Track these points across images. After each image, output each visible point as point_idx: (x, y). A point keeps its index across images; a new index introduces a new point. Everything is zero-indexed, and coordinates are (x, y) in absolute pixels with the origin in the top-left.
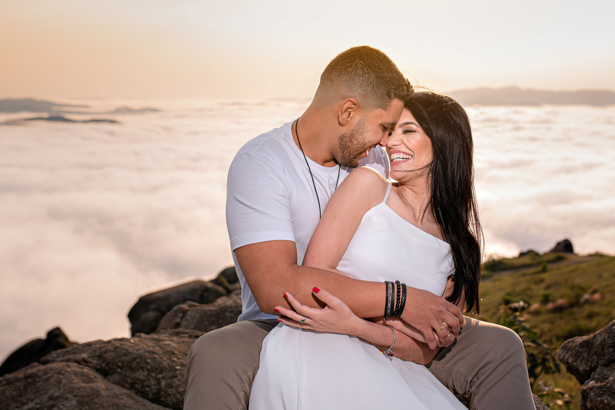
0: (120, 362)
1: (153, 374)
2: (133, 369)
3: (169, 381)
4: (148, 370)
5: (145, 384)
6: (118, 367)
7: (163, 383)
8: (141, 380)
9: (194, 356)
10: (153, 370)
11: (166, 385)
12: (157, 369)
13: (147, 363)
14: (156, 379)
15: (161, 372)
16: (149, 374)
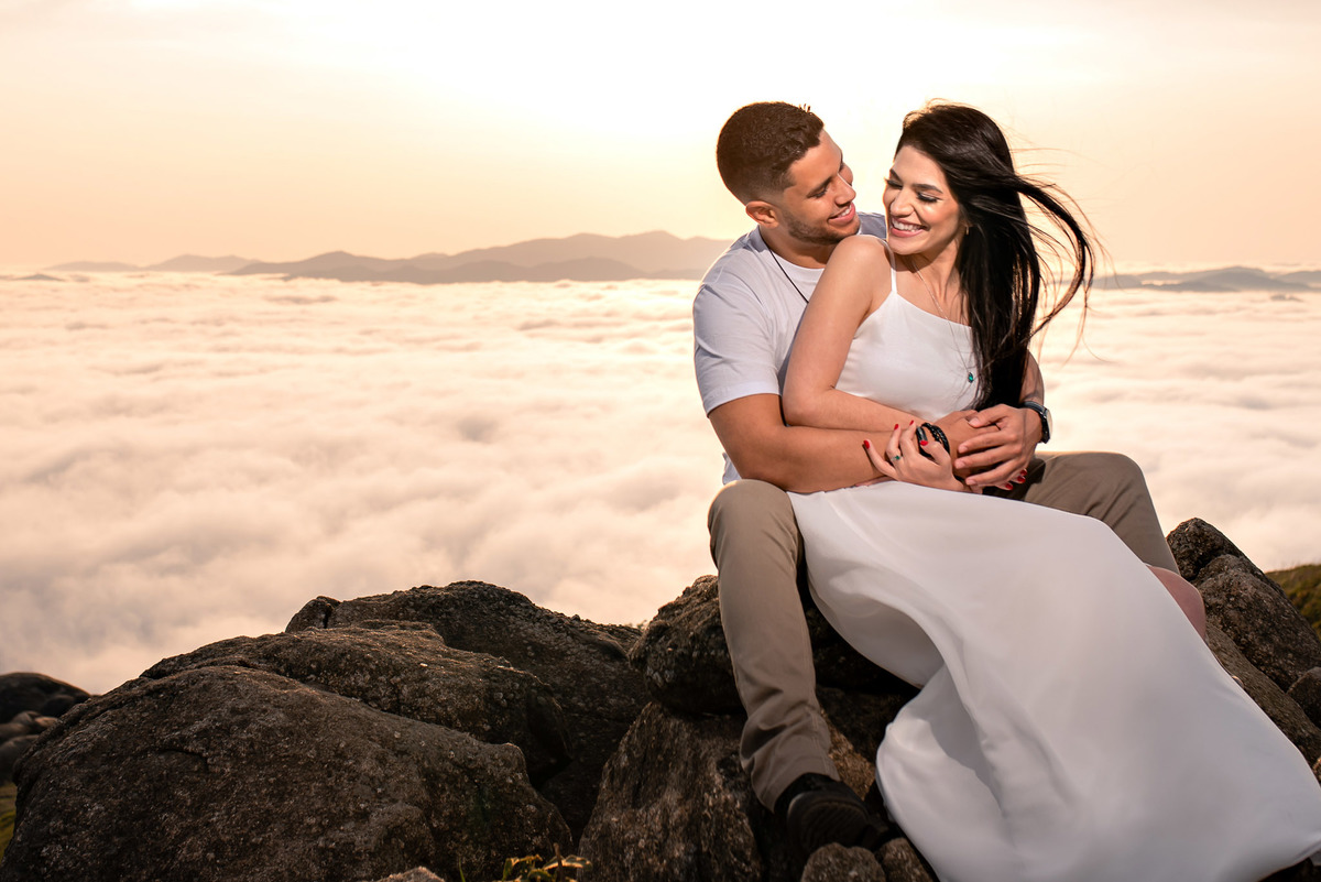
0: (312, 662)
1: (383, 678)
2: (341, 673)
3: (416, 686)
4: (371, 672)
5: (370, 694)
6: (310, 671)
7: (405, 690)
8: (360, 688)
9: (720, 514)
10: (380, 670)
11: (413, 694)
12: (387, 668)
13: (368, 660)
14: (389, 684)
15: (397, 673)
16: (374, 678)
